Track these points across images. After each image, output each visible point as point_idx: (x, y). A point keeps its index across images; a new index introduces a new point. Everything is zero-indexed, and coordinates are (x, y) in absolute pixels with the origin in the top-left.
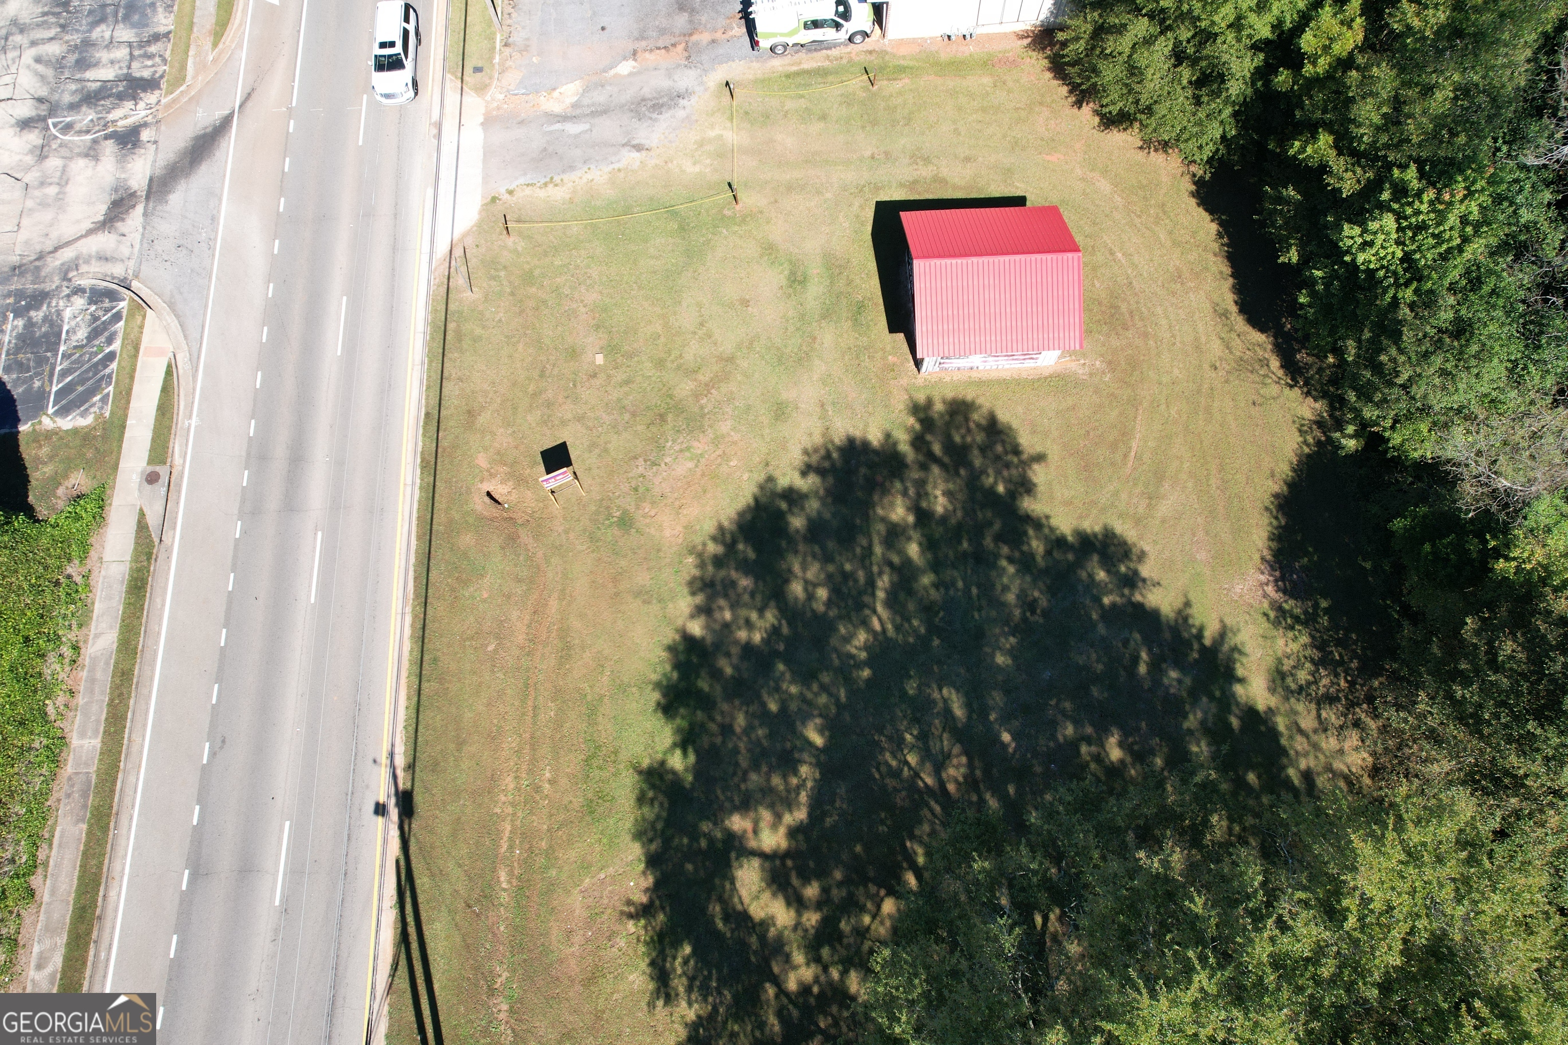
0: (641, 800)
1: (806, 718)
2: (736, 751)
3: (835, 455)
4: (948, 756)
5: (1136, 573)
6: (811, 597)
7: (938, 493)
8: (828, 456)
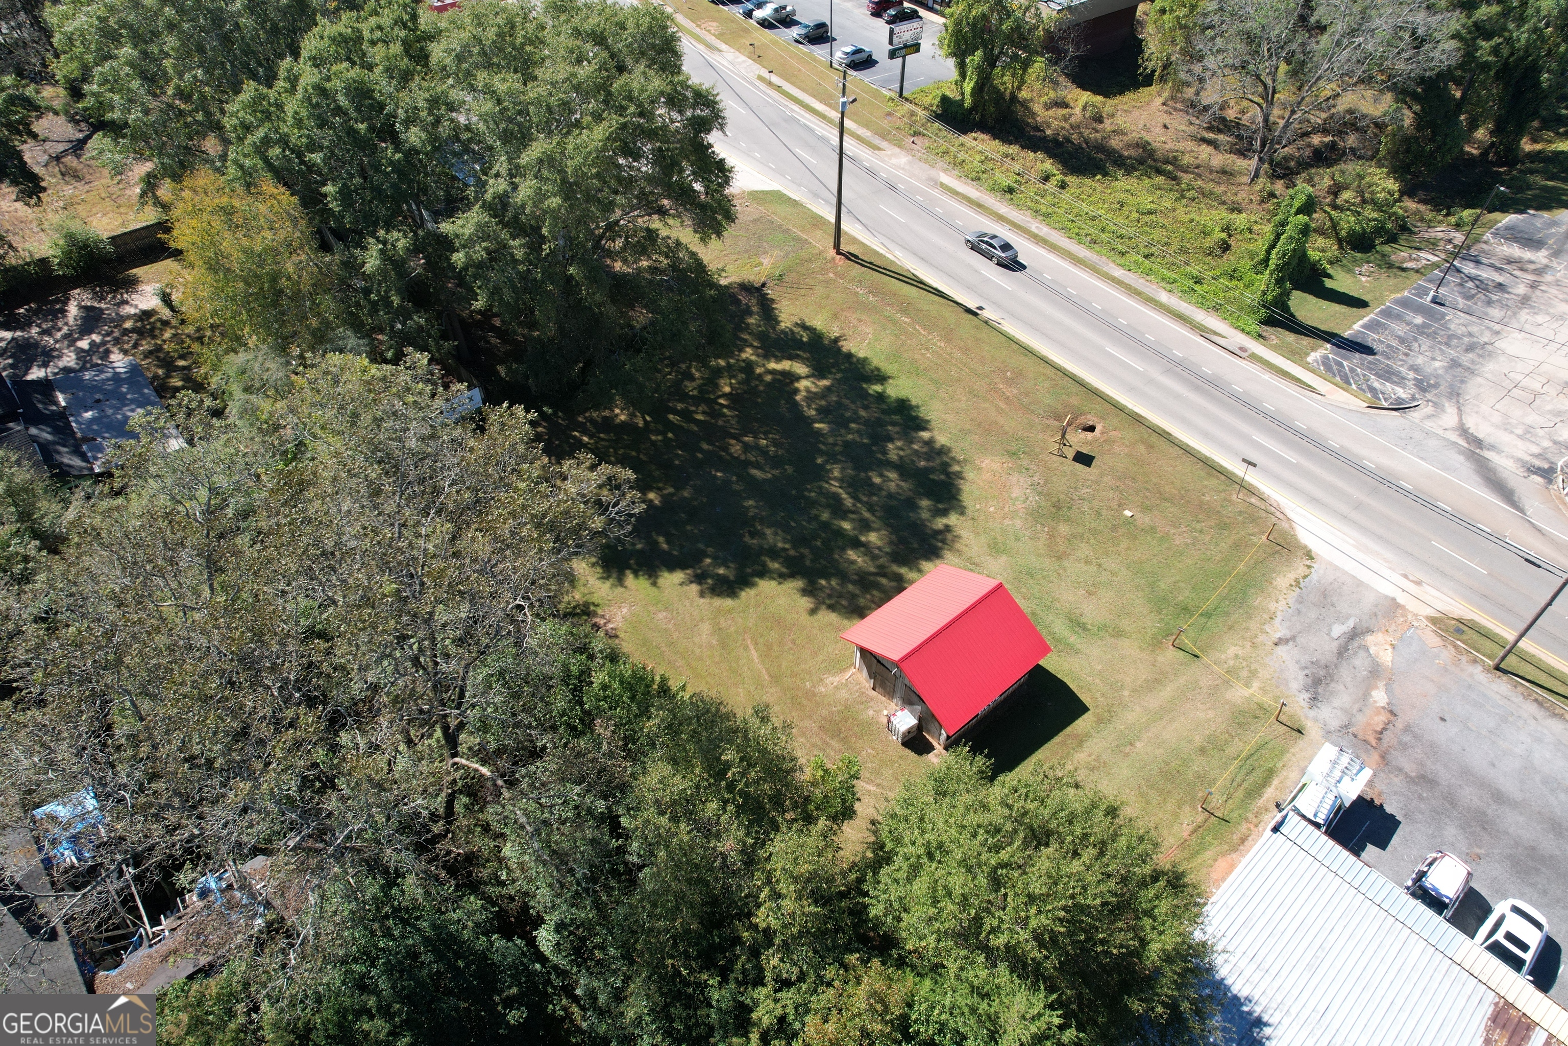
0: (878, 369)
1: (832, 431)
2: (853, 402)
3: (940, 544)
4: (745, 452)
5: (700, 583)
6: (881, 475)
7: (859, 560)
8: (944, 541)
